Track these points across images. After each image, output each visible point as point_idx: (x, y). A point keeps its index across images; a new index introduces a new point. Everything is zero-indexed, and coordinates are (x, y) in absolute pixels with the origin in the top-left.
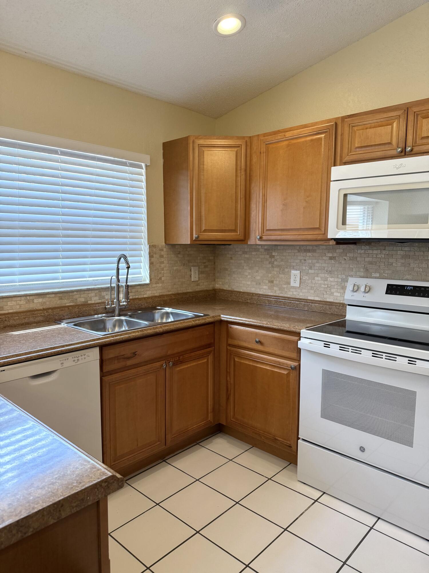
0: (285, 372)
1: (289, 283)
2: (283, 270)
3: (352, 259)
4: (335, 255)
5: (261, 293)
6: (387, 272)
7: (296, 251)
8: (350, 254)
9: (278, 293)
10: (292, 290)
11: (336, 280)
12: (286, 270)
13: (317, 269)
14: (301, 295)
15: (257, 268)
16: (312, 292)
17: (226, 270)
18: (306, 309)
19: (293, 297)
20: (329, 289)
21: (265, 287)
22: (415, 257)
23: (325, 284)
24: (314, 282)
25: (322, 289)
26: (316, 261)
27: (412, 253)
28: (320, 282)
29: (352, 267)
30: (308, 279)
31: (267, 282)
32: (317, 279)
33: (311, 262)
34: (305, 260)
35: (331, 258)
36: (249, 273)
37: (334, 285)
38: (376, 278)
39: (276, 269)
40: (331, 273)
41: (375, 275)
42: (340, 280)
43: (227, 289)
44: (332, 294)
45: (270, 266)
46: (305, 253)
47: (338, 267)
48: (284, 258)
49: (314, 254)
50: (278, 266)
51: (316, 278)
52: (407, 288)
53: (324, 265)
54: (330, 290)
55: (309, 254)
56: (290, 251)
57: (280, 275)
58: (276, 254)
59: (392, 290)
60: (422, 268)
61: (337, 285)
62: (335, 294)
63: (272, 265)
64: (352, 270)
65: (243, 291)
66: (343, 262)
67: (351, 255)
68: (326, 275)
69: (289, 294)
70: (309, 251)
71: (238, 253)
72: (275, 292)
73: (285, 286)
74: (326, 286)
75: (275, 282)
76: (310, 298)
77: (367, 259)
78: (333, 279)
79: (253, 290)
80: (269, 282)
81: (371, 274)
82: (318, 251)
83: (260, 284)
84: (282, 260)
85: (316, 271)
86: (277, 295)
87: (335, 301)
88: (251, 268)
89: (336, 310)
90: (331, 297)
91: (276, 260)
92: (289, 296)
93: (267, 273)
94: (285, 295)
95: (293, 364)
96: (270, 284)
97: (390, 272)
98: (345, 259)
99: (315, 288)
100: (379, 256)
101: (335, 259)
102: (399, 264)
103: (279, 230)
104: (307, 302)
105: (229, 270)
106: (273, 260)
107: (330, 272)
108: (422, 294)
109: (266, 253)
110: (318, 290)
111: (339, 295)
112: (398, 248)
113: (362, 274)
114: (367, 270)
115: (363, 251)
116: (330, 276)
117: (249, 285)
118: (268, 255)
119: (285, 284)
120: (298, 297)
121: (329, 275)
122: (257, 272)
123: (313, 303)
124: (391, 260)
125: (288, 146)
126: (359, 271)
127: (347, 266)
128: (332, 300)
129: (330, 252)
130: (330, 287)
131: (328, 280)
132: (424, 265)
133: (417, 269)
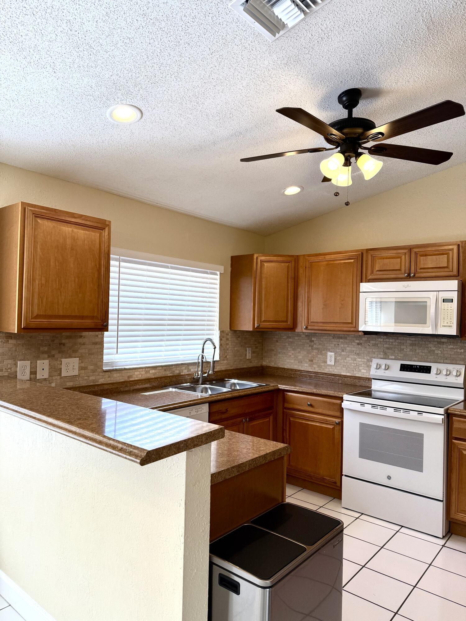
0: (331, 427)
1: (326, 362)
2: (321, 352)
3: (374, 345)
4: (361, 342)
5: (302, 369)
6: (400, 355)
7: (331, 338)
8: (372, 341)
9: (317, 370)
10: (328, 367)
11: (363, 360)
12: (323, 352)
13: (347, 352)
14: (336, 371)
15: (299, 350)
16: (344, 369)
17: (273, 350)
18: (340, 382)
19: (329, 373)
20: (357, 367)
21: (306, 365)
22: (419, 345)
23: (354, 363)
24: (345, 361)
25: (352, 367)
26: (347, 345)
27: (417, 342)
28: (350, 362)
29: (374, 351)
30: (341, 359)
31: (308, 361)
33: (343, 346)
34: (338, 345)
35: (358, 344)
36: (292, 353)
37: (362, 364)
38: (392, 359)
39: (314, 351)
40: (359, 355)
41: (391, 357)
42: (366, 360)
43: (273, 366)
44: (360, 371)
45: (310, 348)
46: (338, 340)
47: (364, 351)
48: (322, 342)
49: (345, 340)
50: (317, 349)
51: (348, 359)
52: (415, 367)
53: (353, 349)
54: (358, 367)
55: (341, 340)
56: (326, 337)
57: (318, 356)
58: (315, 339)
59: (404, 368)
60: (424, 353)
61: (364, 364)
62: (363, 371)
63: (312, 348)
64: (374, 353)
65: (287, 368)
66: (367, 347)
68: (355, 356)
69: (326, 371)
70: (341, 338)
71: (283, 338)
72: (315, 369)
73: (323, 364)
74: (355, 365)
75: (314, 361)
76: (343, 374)
77: (385, 346)
78: (360, 359)
79: (296, 367)
80: (310, 361)
81: (389, 357)
82: (348, 338)
83: (302, 362)
84: (320, 344)
85: (347, 353)
86: (316, 371)
87: (362, 376)
88: (294, 350)
89: (363, 383)
90: (360, 373)
91: (315, 344)
92: (326, 372)
93: (307, 354)
94: (323, 372)
95: (337, 421)
96: (310, 362)
97: (402, 355)
98: (369, 345)
99: (347, 366)
101: (362, 345)
102: (409, 350)
103: (321, 322)
104: (341, 377)
105: (275, 350)
106: (312, 343)
108: (425, 371)
109: (307, 338)
110: (349, 367)
111: (365, 371)
112: (407, 338)
113: (382, 356)
114: (385, 353)
115: (382, 340)
116: (358, 357)
117: (292, 363)
118: (308, 339)
119: (322, 363)
120: (333, 373)
121: (357, 356)
122: (299, 353)
123: (345, 377)
124: (402, 347)
125: (327, 265)
126: (380, 354)
127: (371, 350)
128: (360, 376)
129: (359, 340)
130: (359, 366)
131: (357, 360)
132: (426, 351)
133: (421, 354)
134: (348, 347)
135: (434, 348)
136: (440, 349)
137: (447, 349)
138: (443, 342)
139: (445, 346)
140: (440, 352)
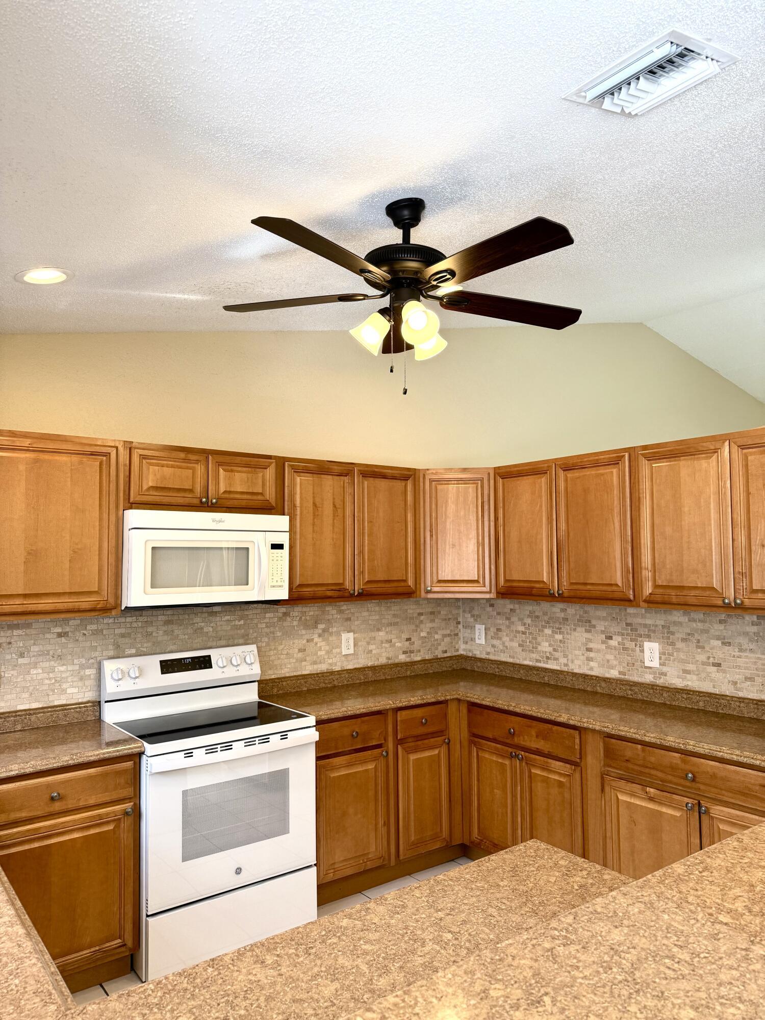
3: (95, 633)
4: (67, 629)
6: (145, 645)
8: (91, 626)
11: (70, 668)
13: (34, 656)
16: (26, 695)
18: (19, 727)
20: (58, 684)
22: (179, 621)
23: (50, 679)
24: (28, 678)
25: (46, 687)
26: (32, 642)
27: (176, 617)
28: (40, 676)
29: (96, 644)
30: (15, 674)
32: (35, 672)
33: (21, 645)
34: (10, 643)
35: (60, 635)
37: (67, 677)
40: (61, 659)
41: (129, 652)
42: (77, 667)
44: (64, 691)
46: (10, 631)
47: (73, 648)
49: (28, 631)
51: (33, 671)
52: (184, 661)
53: (49, 647)
54: (60, 685)
55: (16, 632)
59: (168, 667)
60: (187, 634)
61: (72, 675)
62: (70, 690)
64: (94, 649)
66: (81, 639)
67: (94, 627)
68: (53, 663)
70: (17, 627)
74: (53, 681)
76: (19, 708)
77: (117, 631)
78: (65, 667)
85: (32, 659)
87: (68, 703)
89: (76, 715)
90: (63, 697)
95: (128, 806)
97: (150, 644)
98: (85, 635)
99: (31, 688)
100: (135, 625)
101: (68, 636)
102: (161, 632)
107: (60, 657)
110: (37, 690)
111: (75, 690)
113: (111, 653)
114: (117, 646)
115: (111, 621)
116: (58, 664)
121: (58, 662)
124: (150, 629)
125: (36, 461)
126: (108, 649)
127: (88, 644)
128: (64, 702)
129: (61, 626)
130: (59, 681)
131: (56, 670)
132: (190, 631)
133: (182, 637)
134: (34, 644)
135: (203, 624)
136: (212, 625)
137: (221, 623)
138: (216, 612)
139: (218, 619)
140: (211, 629)
